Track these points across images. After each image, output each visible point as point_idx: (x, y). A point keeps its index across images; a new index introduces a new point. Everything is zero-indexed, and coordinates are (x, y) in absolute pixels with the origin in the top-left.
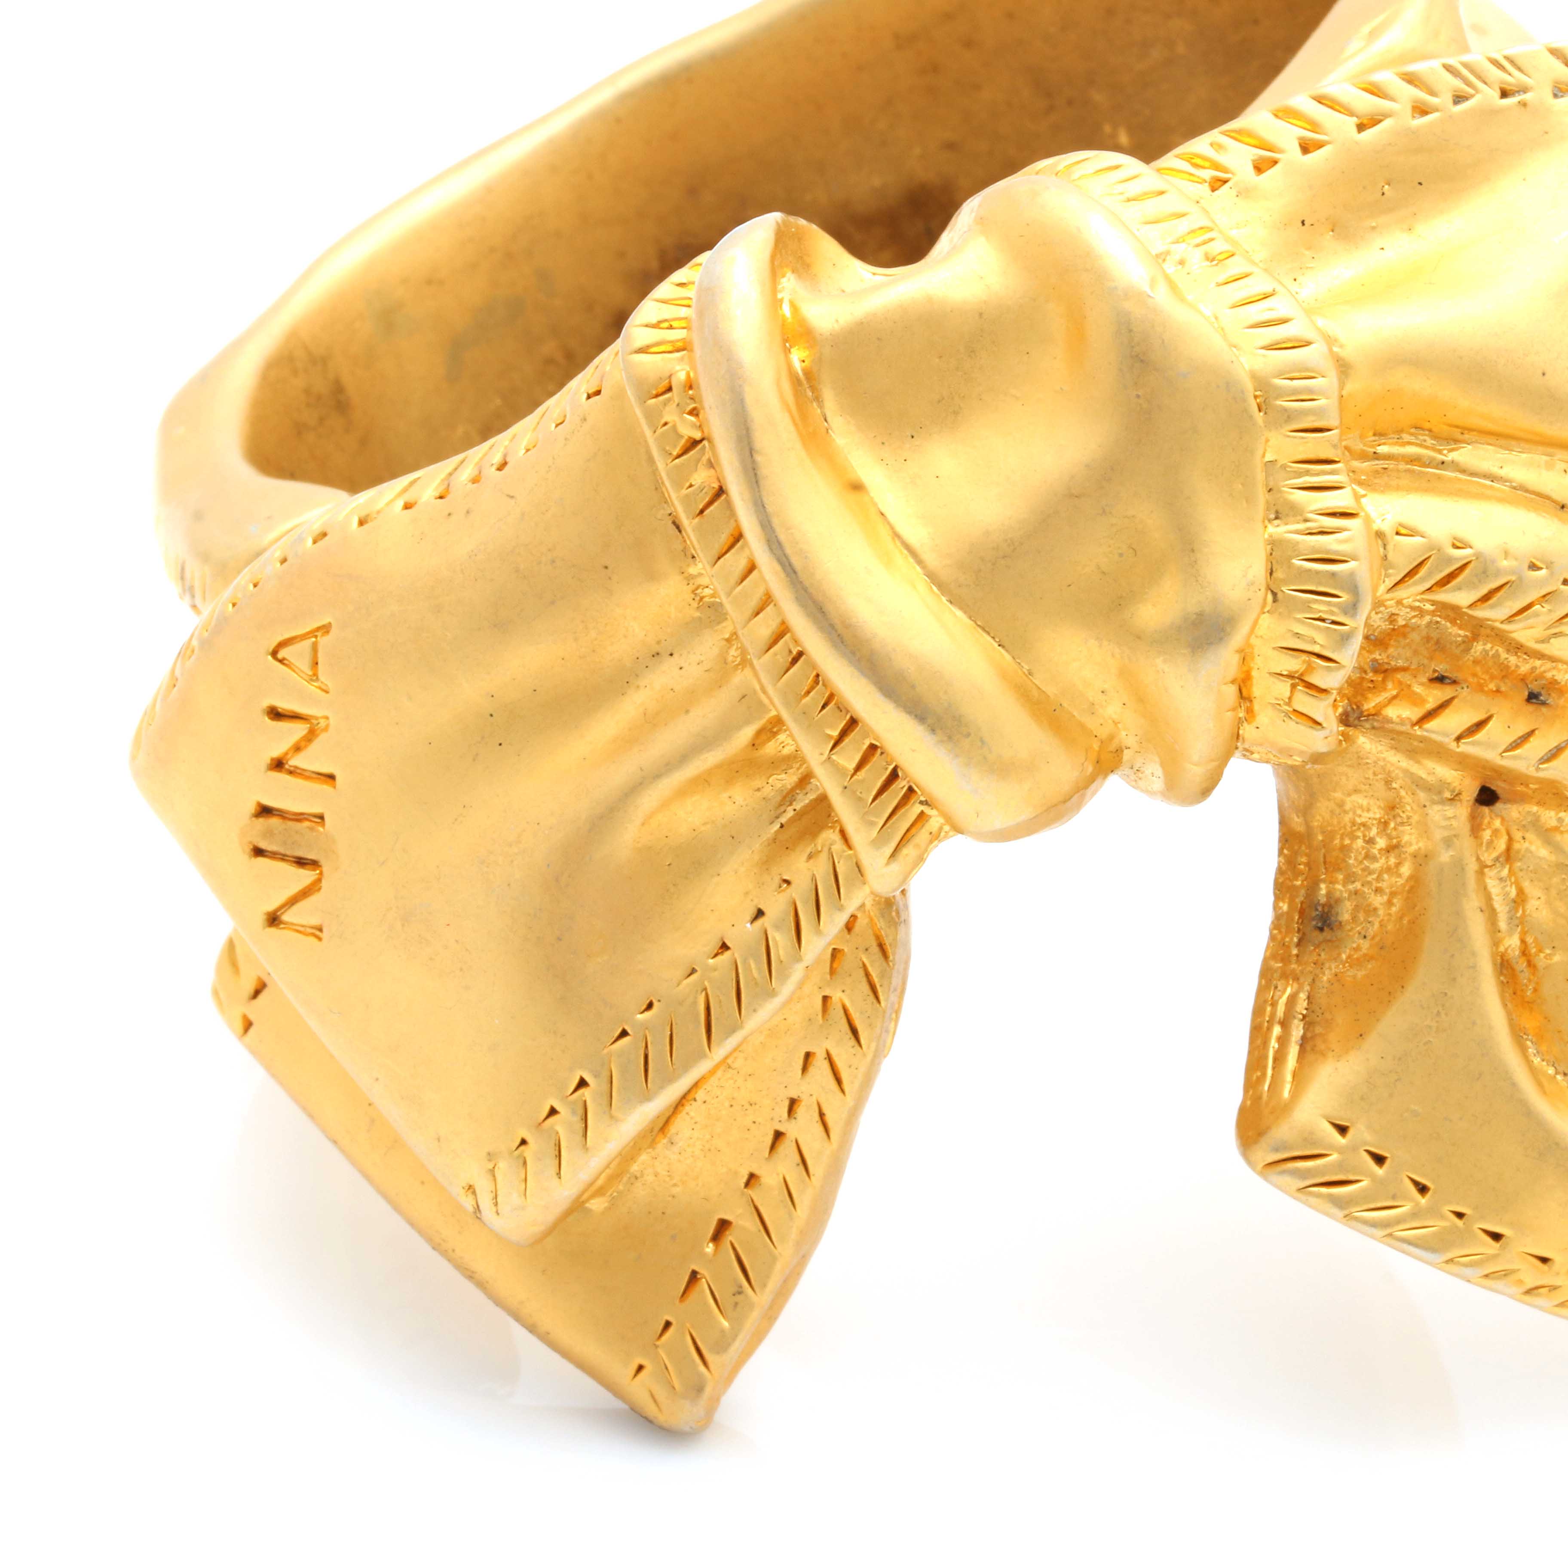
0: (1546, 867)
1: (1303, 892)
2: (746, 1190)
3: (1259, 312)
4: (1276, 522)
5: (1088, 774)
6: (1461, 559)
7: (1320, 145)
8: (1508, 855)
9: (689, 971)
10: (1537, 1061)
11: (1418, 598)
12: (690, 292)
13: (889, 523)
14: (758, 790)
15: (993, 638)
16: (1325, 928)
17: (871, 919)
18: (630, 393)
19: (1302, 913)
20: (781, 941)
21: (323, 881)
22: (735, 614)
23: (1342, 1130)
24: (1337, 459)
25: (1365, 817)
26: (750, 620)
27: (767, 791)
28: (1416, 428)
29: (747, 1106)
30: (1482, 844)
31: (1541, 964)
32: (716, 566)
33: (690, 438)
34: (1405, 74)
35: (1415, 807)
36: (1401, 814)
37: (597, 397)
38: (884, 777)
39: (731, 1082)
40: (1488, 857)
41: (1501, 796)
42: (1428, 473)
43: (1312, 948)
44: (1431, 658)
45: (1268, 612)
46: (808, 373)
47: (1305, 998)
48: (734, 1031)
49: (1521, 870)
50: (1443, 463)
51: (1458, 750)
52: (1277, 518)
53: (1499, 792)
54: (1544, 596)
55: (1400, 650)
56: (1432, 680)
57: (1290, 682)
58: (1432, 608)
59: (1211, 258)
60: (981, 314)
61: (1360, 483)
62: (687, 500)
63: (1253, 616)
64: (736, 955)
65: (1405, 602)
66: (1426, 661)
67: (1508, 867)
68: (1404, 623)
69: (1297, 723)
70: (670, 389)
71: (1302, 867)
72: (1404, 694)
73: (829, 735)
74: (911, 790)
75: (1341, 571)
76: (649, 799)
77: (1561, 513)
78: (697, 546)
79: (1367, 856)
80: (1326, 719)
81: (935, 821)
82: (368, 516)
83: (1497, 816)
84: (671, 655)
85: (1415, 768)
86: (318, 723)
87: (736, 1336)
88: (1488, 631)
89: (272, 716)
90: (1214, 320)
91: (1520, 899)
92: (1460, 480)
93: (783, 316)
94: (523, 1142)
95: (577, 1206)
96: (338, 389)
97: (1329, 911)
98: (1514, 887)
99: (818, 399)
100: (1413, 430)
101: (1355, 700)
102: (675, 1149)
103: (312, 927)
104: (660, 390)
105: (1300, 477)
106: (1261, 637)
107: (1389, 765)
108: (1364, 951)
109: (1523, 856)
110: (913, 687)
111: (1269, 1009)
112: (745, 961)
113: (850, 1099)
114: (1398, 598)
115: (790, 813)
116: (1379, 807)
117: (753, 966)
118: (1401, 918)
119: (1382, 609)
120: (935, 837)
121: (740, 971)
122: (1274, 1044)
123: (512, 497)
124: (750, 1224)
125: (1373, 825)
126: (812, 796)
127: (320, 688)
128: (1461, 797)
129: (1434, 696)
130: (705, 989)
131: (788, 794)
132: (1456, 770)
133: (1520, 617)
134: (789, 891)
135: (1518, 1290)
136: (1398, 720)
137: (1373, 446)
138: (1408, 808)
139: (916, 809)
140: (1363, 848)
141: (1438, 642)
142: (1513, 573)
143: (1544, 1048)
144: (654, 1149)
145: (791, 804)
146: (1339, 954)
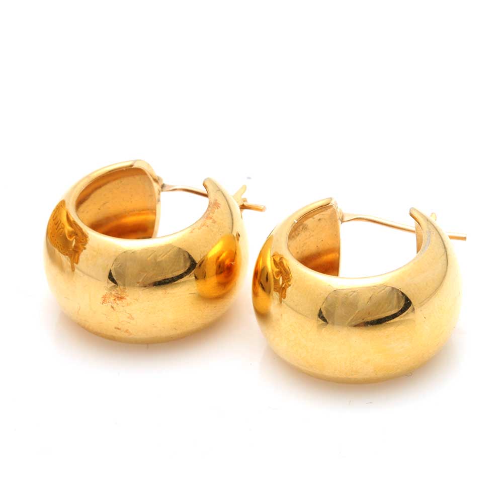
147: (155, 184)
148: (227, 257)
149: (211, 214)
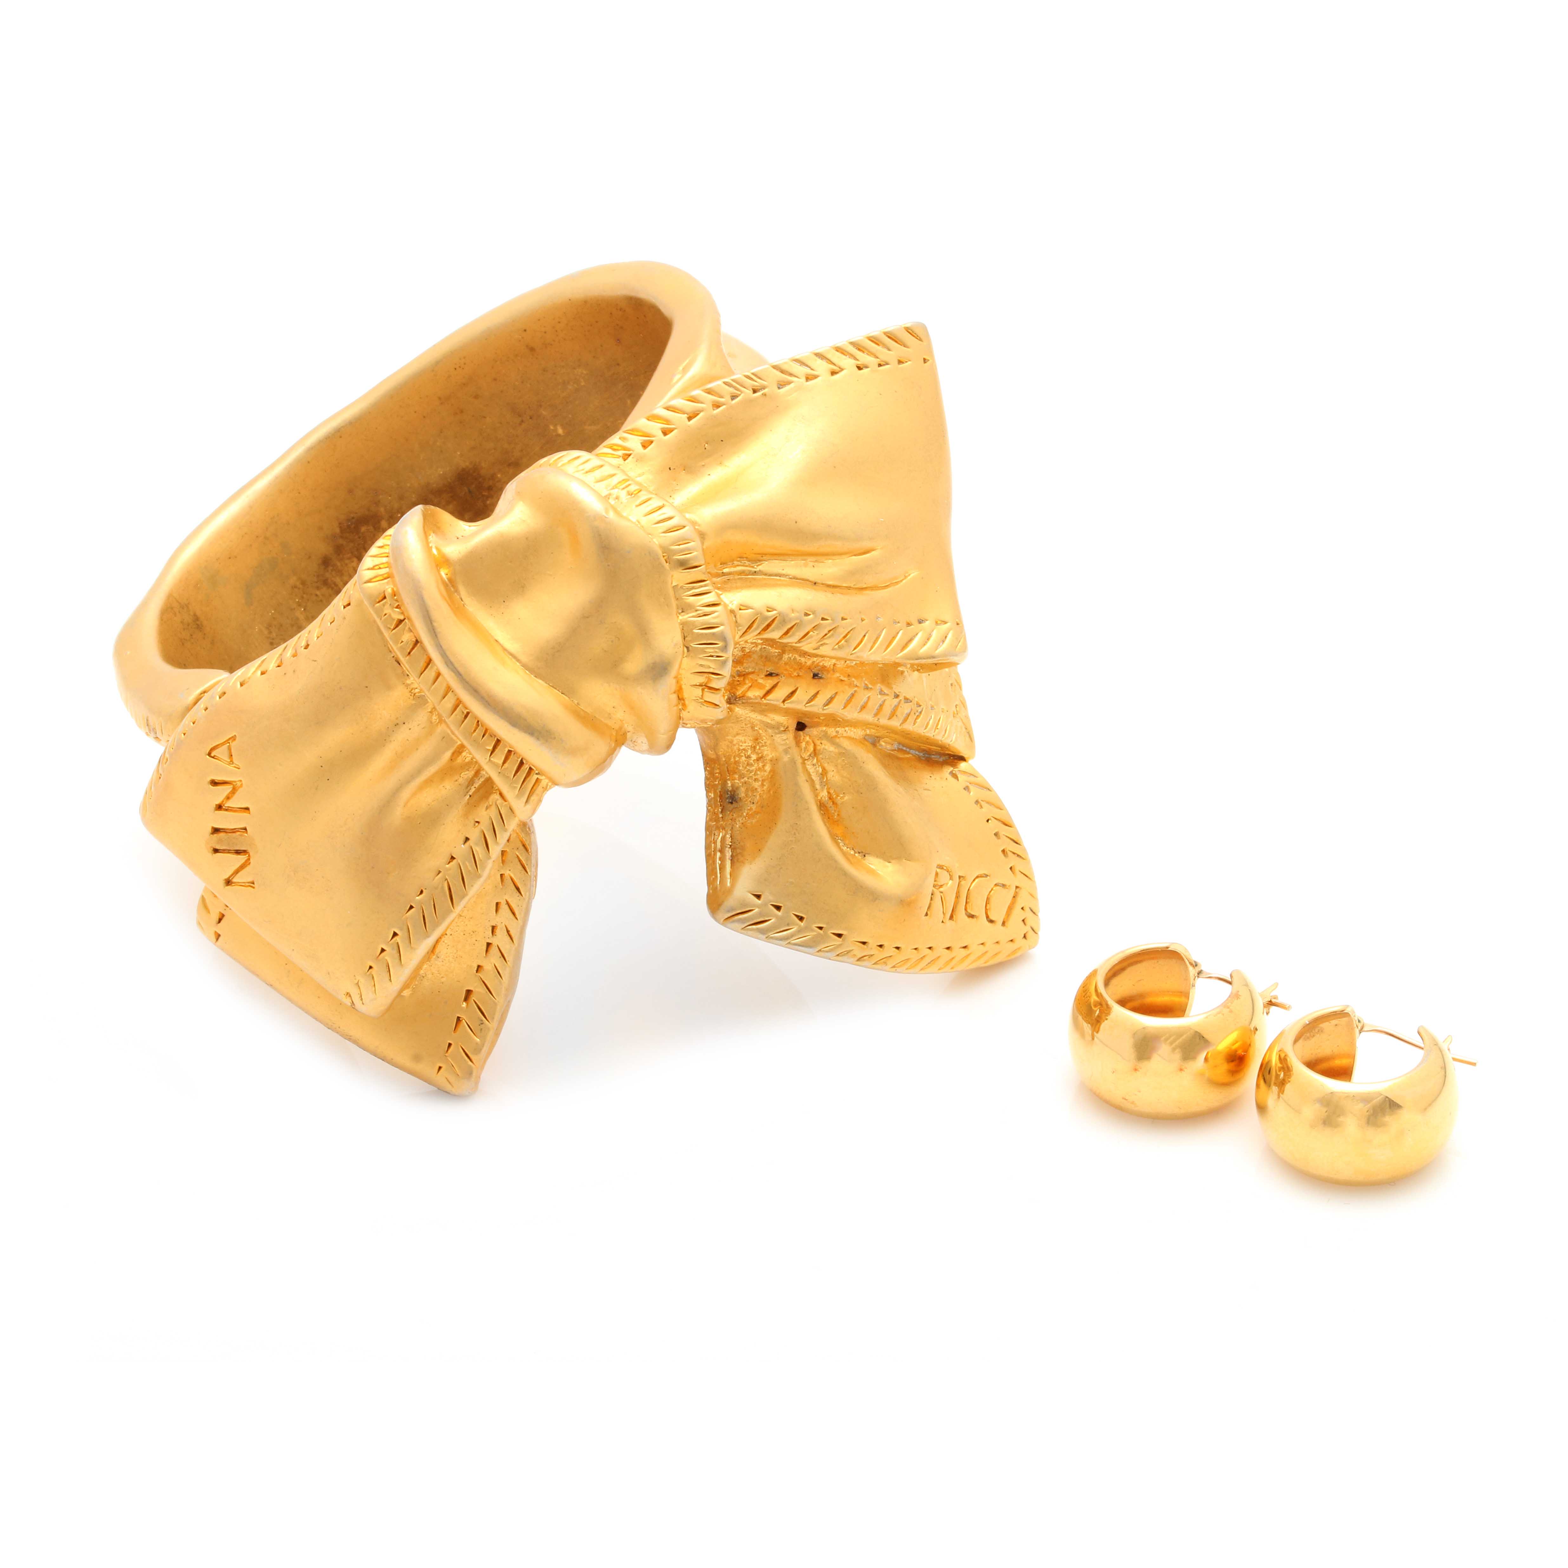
0: (834, 755)
1: (720, 787)
2: (477, 974)
3: (657, 516)
4: (683, 614)
5: (613, 747)
6: (772, 616)
7: (671, 430)
8: (815, 753)
9: (438, 873)
10: (845, 848)
11: (755, 638)
12: (386, 550)
13: (500, 644)
14: (456, 781)
15: (558, 690)
16: (733, 802)
17: (517, 833)
18: (366, 603)
19: (721, 796)
20: (479, 850)
21: (251, 859)
22: (432, 699)
23: (758, 897)
24: (706, 579)
25: (744, 746)
26: (441, 700)
27: (461, 780)
28: (740, 558)
29: (472, 933)
30: (802, 749)
31: (839, 802)
32: (421, 678)
33: (398, 619)
34: (706, 390)
35: (767, 737)
36: (761, 742)
37: (349, 607)
38: (517, 765)
39: (463, 922)
40: (806, 756)
41: (807, 725)
42: (749, 578)
43: (729, 813)
44: (764, 666)
45: (686, 657)
46: (450, 580)
47: (729, 837)
48: (464, 897)
49: (822, 759)
50: (755, 572)
51: (784, 707)
52: (683, 612)
53: (806, 723)
54: (814, 627)
55: (749, 664)
56: (766, 676)
57: (701, 688)
58: (762, 641)
59: (630, 494)
60: (527, 538)
61: (718, 589)
62: (402, 649)
63: (679, 660)
64: (459, 861)
65: (749, 641)
66: (762, 667)
67: (816, 758)
68: (749, 651)
69: (707, 707)
70: (385, 598)
71: (717, 775)
72: (755, 685)
73: (488, 749)
74: (530, 769)
75: (717, 632)
76: (405, 794)
77: (815, 587)
78: (409, 670)
79: (748, 764)
80: (720, 703)
81: (544, 781)
82: (244, 681)
83: (807, 735)
84: (404, 723)
85: (765, 719)
86: (236, 784)
87: (484, 1044)
88: (790, 648)
89: (213, 784)
90: (637, 523)
91: (824, 773)
92: (765, 579)
93: (434, 554)
94: (371, 967)
95: (399, 995)
96: (196, 618)
97: (734, 794)
98: (820, 767)
99: (457, 591)
100: (739, 559)
101: (732, 691)
102: (440, 960)
103: (248, 883)
104: (380, 599)
105: (690, 591)
106: (684, 669)
107: (752, 719)
108: (754, 810)
109: (822, 752)
110: (526, 720)
111: (713, 845)
112: (464, 863)
113: (520, 921)
114: (746, 640)
115: (473, 790)
116: (750, 740)
117: (468, 864)
118: (769, 791)
119: (738, 646)
120: (545, 789)
121: (462, 868)
122: (718, 862)
123: (315, 661)
124: (482, 990)
125: (748, 749)
126: (482, 780)
127: (235, 767)
128: (789, 729)
129: (769, 683)
130: (446, 879)
131: (471, 780)
132: (784, 716)
133: (804, 639)
134: (479, 826)
135: (854, 960)
136: (754, 697)
137: (721, 570)
138: (764, 738)
139: (534, 777)
140: (745, 761)
141: (766, 657)
142: (797, 618)
143: (847, 842)
144: (430, 961)
145: (473, 785)
146: (742, 813)
147: (1191, 968)
148: (1239, 1047)
149: (1230, 1004)
